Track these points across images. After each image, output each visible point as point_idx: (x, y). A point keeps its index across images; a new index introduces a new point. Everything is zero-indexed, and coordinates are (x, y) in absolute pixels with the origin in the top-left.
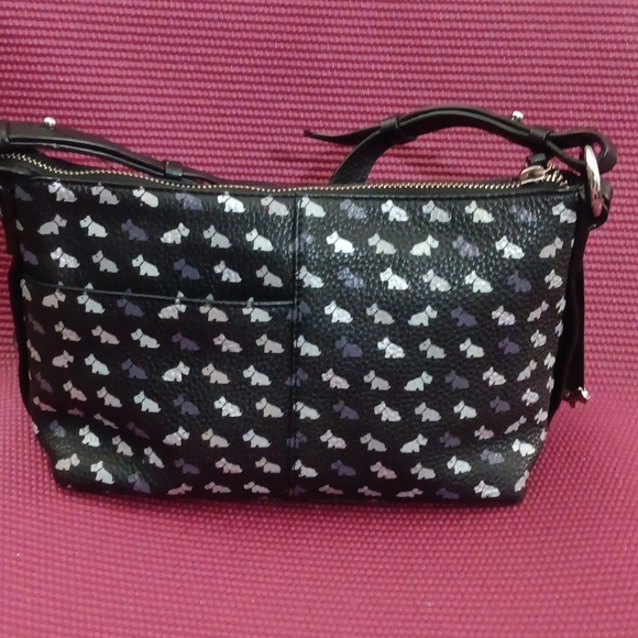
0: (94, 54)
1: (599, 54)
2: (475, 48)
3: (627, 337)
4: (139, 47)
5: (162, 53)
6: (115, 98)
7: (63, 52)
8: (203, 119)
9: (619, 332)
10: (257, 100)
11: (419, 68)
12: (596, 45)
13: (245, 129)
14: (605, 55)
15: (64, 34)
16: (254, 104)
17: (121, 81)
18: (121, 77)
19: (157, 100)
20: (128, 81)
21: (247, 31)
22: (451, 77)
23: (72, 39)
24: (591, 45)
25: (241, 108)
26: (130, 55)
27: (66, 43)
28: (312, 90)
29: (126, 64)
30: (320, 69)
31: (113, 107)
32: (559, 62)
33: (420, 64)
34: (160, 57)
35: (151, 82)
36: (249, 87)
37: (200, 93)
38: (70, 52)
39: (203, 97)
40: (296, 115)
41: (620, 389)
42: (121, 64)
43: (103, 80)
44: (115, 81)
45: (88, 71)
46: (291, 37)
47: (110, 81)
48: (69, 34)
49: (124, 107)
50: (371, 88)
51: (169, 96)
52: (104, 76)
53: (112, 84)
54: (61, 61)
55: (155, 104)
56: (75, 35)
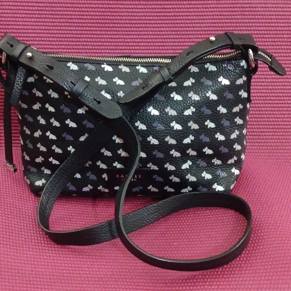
0: (21, 16)
1: (241, 9)
2: (188, 8)
3: (258, 132)
4: (40, 12)
5: (51, 15)
6: (31, 35)
7: (7, 15)
8: (70, 43)
9: (255, 130)
10: (93, 34)
11: (164, 18)
12: (240, 5)
13: (89, 47)
14: (244, 9)
15: (7, 7)
16: (92, 36)
17: (33, 28)
18: (33, 25)
19: (49, 35)
20: (36, 27)
21: (88, 4)
22: (178, 21)
23: (11, 9)
24: (238, 6)
25: (87, 38)
26: (37, 16)
27: (8, 11)
28: (117, 29)
29: (35, 20)
30: (121, 20)
31: (30, 39)
32: (224, 13)
33: (164, 16)
34: (50, 16)
35: (46, 28)
36: (90, 29)
37: (68, 32)
38: (10, 15)
39: (70, 34)
40: (111, 40)
41: (256, 154)
42: (33, 20)
43: (25, 27)
44: (30, 27)
45: (18, 23)
46: (107, 6)
47: (28, 27)
48: (10, 7)
49: (35, 39)
50: (143, 27)
51: (55, 34)
52: (25, 25)
53: (29, 29)
54: (6, 19)
55: (48, 37)
56: (12, 8)
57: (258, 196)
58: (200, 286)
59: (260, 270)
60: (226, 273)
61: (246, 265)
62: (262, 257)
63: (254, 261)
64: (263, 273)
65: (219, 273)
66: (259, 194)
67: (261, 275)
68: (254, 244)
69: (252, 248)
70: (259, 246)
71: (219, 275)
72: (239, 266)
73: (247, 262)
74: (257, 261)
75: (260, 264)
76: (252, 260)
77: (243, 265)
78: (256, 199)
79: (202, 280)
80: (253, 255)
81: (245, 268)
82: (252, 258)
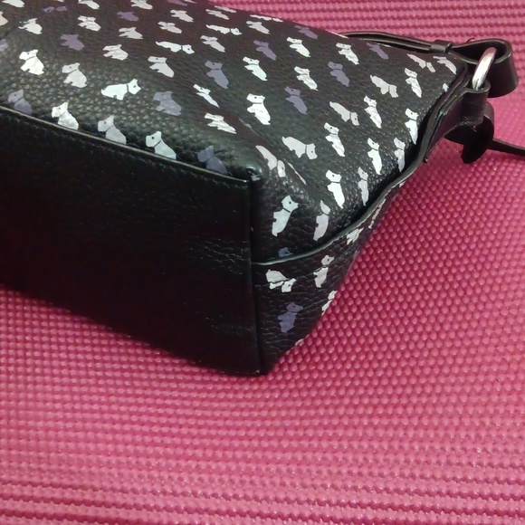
57: (498, 182)
58: (326, 408)
59: (490, 364)
60: (399, 373)
61: (454, 353)
62: (498, 331)
63: (477, 342)
64: (497, 373)
65: (380, 374)
66: (501, 177)
67: (492, 378)
68: (479, 296)
69: (472, 308)
70: (493, 302)
71: (380, 379)
72: (435, 354)
73: (458, 344)
74: (486, 341)
75: (491, 349)
76: (471, 339)
77: (445, 353)
78: (492, 190)
79: (333, 393)
80: (474, 325)
81: (450, 361)
82: (471, 333)
